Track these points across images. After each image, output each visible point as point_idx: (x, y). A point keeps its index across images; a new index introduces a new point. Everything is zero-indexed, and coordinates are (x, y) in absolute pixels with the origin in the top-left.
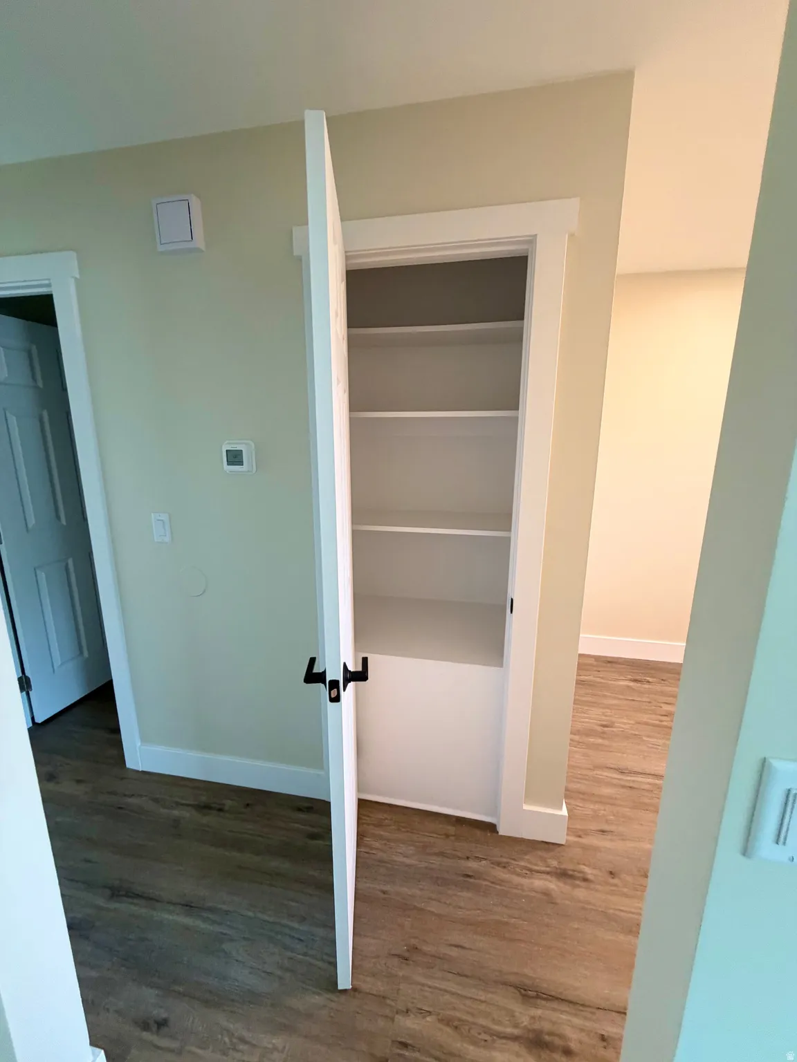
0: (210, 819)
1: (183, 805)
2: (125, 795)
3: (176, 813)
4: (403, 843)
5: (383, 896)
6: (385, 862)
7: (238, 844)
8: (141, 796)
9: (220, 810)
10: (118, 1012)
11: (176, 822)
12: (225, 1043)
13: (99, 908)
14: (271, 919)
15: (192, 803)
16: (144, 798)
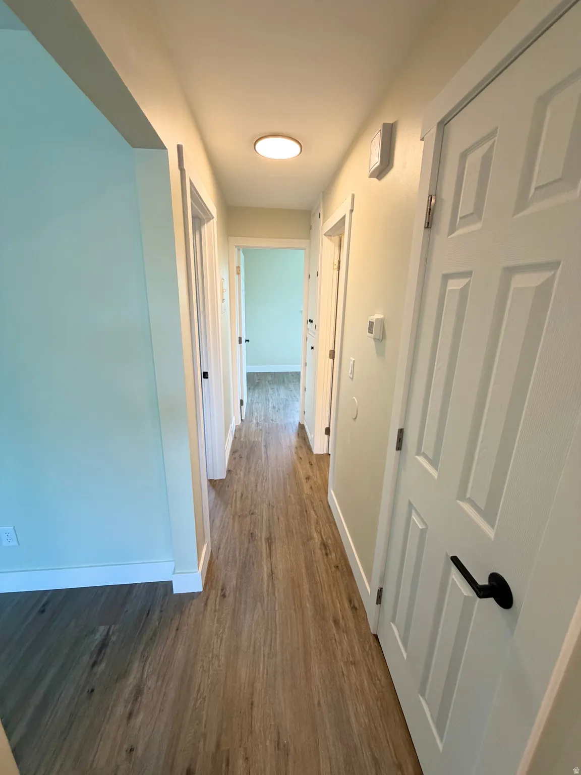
0: (319, 553)
1: (321, 535)
2: (313, 508)
3: (315, 535)
4: (366, 708)
5: (316, 703)
6: (343, 696)
7: (312, 576)
8: (316, 514)
9: (327, 554)
10: (226, 574)
11: (311, 538)
12: (220, 631)
13: (261, 538)
14: (277, 622)
15: (324, 538)
16: (316, 516)
